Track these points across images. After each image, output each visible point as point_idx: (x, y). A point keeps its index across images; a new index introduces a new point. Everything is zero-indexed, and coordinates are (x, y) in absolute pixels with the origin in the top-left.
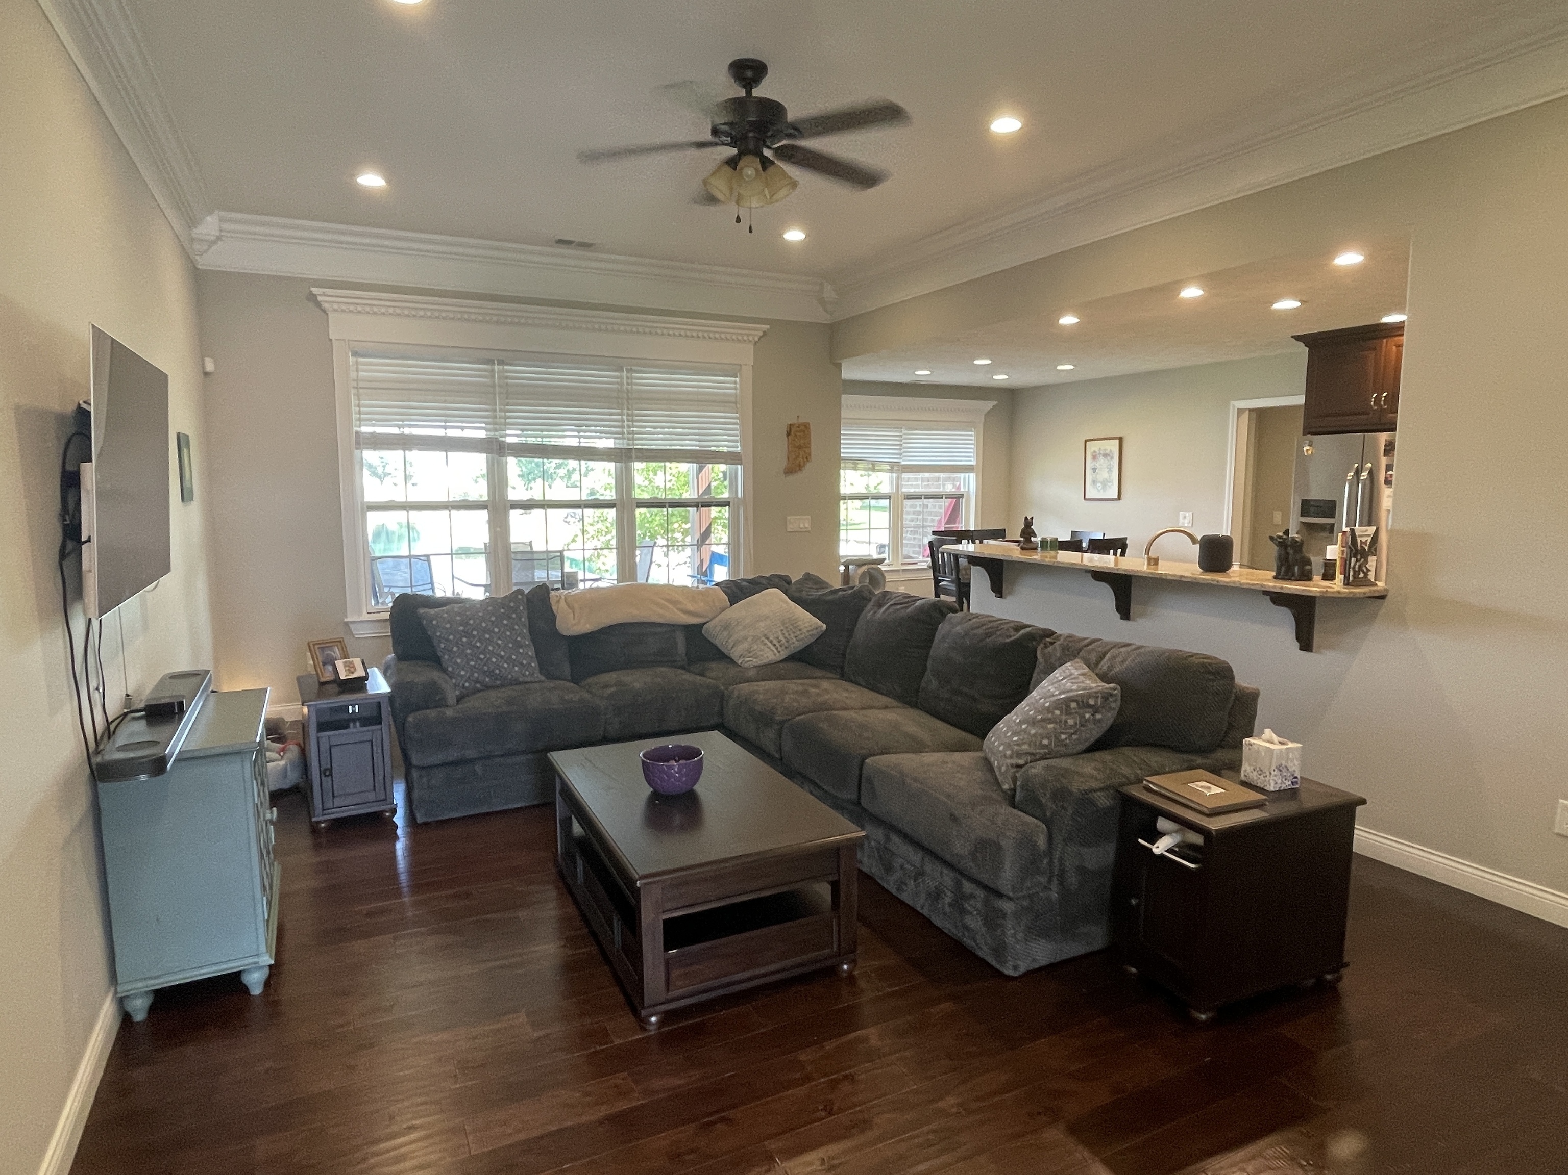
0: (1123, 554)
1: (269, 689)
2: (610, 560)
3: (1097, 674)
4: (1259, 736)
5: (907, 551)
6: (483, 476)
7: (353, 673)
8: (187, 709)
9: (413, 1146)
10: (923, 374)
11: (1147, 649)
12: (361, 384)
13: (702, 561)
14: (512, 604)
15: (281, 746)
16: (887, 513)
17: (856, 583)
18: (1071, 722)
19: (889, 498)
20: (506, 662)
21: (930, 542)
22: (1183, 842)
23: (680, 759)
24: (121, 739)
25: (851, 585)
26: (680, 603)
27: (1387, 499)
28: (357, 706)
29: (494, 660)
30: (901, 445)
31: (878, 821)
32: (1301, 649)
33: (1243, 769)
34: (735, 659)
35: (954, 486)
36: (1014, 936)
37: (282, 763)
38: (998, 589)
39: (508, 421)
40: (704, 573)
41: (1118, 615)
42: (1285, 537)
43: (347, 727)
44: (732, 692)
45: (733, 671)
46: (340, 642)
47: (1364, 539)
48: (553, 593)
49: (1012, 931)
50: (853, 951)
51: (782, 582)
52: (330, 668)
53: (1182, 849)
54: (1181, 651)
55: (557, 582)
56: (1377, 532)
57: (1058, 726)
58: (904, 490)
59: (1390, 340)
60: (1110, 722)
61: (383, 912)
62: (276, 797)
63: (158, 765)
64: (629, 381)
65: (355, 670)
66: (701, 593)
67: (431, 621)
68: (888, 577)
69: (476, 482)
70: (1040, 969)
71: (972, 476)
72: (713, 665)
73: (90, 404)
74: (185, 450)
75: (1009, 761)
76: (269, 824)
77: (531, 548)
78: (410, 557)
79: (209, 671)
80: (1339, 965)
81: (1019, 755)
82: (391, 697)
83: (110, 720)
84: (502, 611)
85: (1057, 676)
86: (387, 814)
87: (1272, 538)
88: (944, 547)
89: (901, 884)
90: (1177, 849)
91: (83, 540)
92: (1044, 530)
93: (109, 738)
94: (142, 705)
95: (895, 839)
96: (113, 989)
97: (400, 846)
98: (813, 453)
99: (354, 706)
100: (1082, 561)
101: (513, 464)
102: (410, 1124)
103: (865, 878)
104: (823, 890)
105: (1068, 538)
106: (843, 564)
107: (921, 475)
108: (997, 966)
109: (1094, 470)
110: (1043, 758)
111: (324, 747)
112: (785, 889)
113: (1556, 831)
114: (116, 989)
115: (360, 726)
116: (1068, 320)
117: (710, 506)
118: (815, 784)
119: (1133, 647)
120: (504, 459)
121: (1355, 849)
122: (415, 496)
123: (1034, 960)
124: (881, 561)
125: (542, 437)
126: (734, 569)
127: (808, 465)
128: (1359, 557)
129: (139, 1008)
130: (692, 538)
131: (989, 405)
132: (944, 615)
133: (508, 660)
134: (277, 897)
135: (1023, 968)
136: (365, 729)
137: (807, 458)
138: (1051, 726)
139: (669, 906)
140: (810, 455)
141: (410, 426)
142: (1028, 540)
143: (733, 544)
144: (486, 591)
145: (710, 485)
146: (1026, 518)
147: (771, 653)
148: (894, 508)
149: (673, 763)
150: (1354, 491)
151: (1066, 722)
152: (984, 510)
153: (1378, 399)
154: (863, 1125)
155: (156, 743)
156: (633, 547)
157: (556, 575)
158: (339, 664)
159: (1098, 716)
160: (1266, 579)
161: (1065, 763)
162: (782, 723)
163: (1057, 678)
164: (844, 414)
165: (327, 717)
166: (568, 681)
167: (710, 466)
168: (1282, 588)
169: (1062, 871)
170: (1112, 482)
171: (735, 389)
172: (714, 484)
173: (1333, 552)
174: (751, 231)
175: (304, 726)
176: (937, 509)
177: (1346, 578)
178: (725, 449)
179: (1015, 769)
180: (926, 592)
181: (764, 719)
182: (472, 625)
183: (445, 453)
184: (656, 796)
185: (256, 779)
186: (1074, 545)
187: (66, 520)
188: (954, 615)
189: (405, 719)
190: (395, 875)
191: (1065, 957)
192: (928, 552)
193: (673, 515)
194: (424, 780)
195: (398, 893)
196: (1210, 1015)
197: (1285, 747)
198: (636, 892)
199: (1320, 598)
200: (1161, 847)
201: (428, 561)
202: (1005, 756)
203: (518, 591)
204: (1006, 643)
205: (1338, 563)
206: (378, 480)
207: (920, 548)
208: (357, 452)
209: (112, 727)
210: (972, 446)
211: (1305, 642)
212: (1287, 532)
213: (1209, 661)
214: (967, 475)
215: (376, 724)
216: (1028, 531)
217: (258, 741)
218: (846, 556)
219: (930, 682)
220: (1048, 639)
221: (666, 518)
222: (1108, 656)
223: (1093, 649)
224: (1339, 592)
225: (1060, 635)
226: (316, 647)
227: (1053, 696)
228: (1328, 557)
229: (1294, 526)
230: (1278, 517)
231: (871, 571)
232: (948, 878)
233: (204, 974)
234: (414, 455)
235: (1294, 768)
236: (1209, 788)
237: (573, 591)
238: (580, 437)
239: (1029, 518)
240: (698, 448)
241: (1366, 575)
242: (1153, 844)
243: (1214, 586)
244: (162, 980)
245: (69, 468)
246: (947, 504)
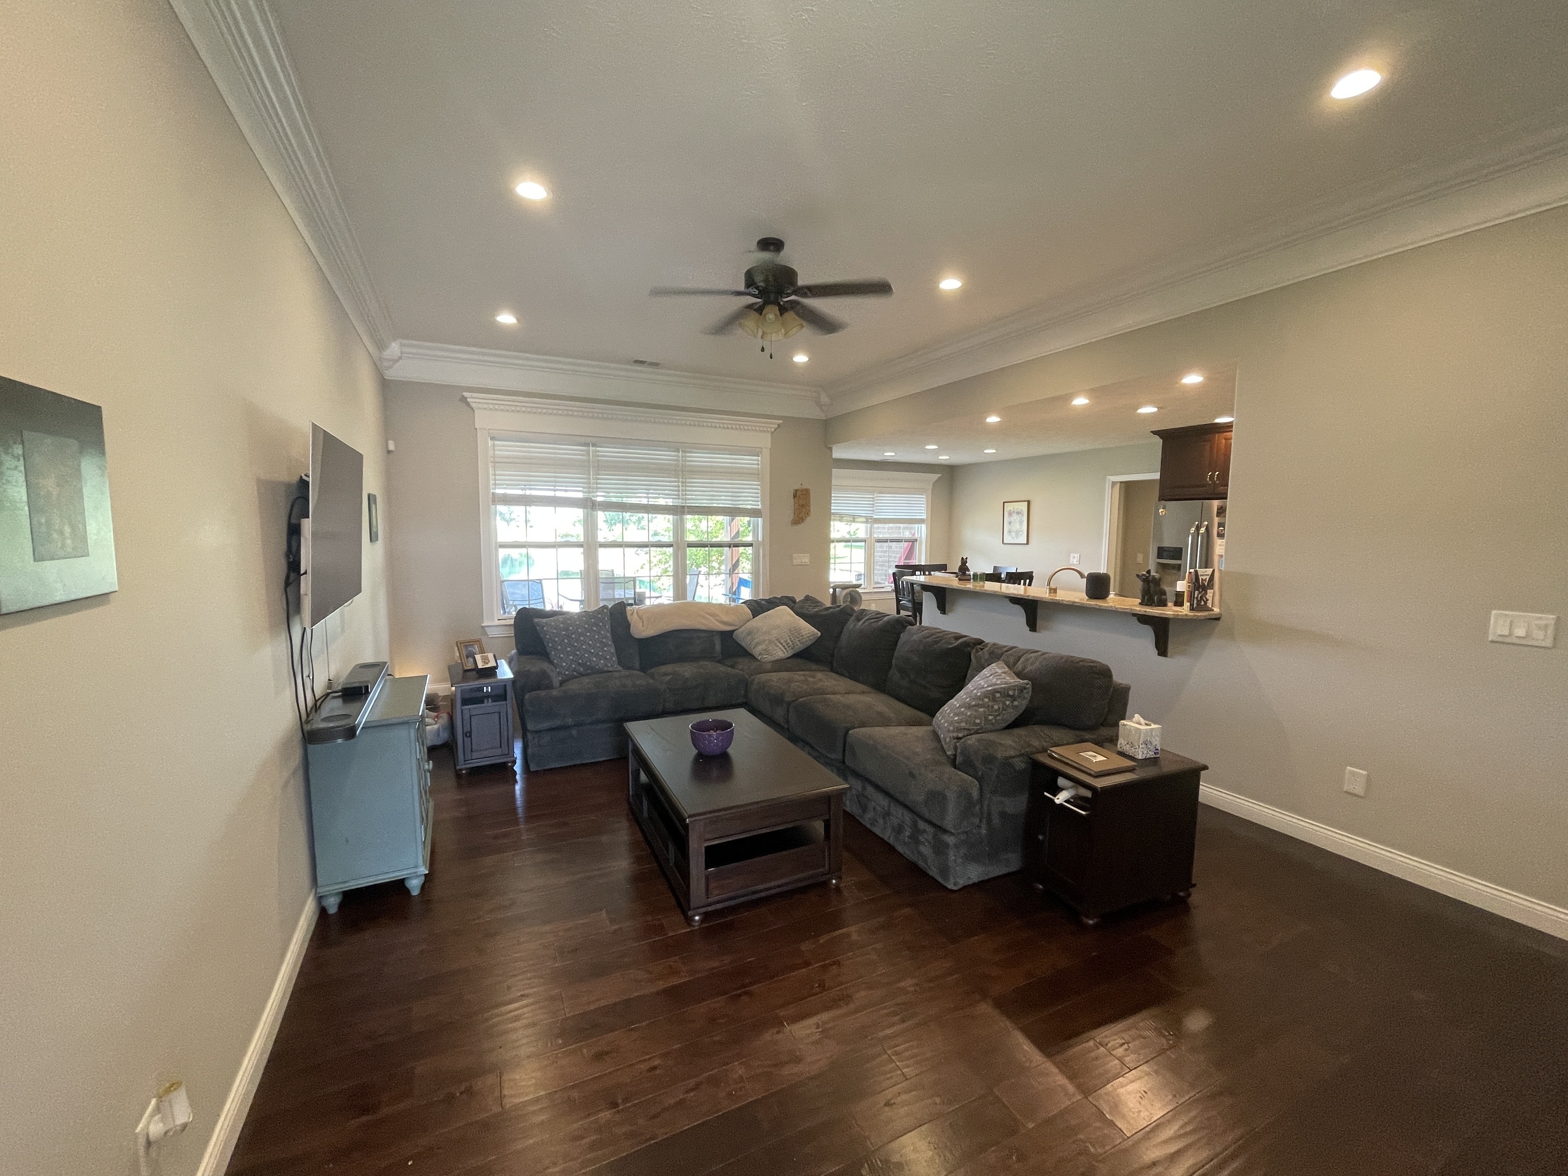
0: (1030, 584)
1: (429, 676)
2: (667, 583)
3: (1014, 672)
4: (1131, 718)
5: (877, 578)
6: (579, 521)
7: (487, 664)
8: (371, 691)
9: (525, 1010)
10: (889, 455)
11: (1050, 655)
12: (497, 460)
13: (732, 584)
14: (600, 616)
15: (436, 714)
16: (864, 550)
17: (841, 602)
18: (996, 707)
19: (865, 541)
20: (595, 657)
21: (894, 574)
22: (1076, 795)
23: (717, 730)
24: (325, 712)
25: (838, 604)
26: (718, 616)
27: (1219, 547)
28: (489, 687)
29: (586, 655)
30: (874, 504)
31: (857, 775)
32: (1159, 655)
33: (1119, 742)
34: (757, 657)
35: (910, 533)
36: (955, 861)
37: (436, 727)
38: (942, 607)
39: (598, 486)
40: (734, 593)
41: (1028, 628)
42: (1147, 575)
43: (482, 702)
44: (753, 680)
45: (754, 665)
46: (479, 641)
47: (1204, 578)
48: (629, 608)
49: (953, 858)
50: (840, 870)
51: (789, 601)
52: (471, 660)
53: (1076, 800)
54: (1074, 657)
55: (630, 598)
56: (1214, 571)
57: (986, 710)
58: (875, 536)
59: (1221, 435)
60: (1024, 708)
61: (505, 835)
62: (433, 751)
63: (350, 733)
64: (684, 459)
65: (489, 661)
66: (732, 609)
67: (543, 628)
68: (864, 597)
69: (574, 525)
70: (974, 885)
71: (924, 526)
72: (740, 660)
73: (309, 477)
74: (374, 506)
75: (951, 735)
76: (427, 773)
77: (613, 575)
78: (528, 581)
79: (387, 663)
80: (1188, 884)
81: (959, 730)
82: (513, 682)
83: (317, 699)
84: (593, 620)
85: (986, 673)
86: (510, 764)
87: (1138, 576)
88: (904, 577)
89: (874, 821)
90: (1072, 800)
91: (302, 572)
92: (975, 567)
93: (316, 711)
94: (340, 688)
95: (870, 789)
96: (314, 891)
97: (518, 787)
98: (811, 510)
99: (487, 688)
100: (1001, 589)
101: (601, 515)
102: (522, 993)
103: (848, 816)
104: (819, 826)
105: (990, 571)
106: (832, 587)
107: (887, 525)
108: (943, 882)
109: (1010, 523)
110: (977, 732)
111: (467, 717)
112: (790, 826)
113: (1345, 789)
114: (316, 890)
115: (492, 702)
116: (993, 419)
117: (738, 546)
118: (813, 748)
119: (1039, 653)
120: (595, 512)
121: (1200, 800)
122: (531, 539)
123: (969, 878)
124: (859, 586)
125: (622, 497)
126: (756, 590)
127: (808, 518)
128: (1201, 590)
129: (332, 904)
130: (726, 567)
131: (936, 476)
132: (905, 627)
133: (596, 655)
134: (431, 825)
135: (962, 882)
136: (493, 704)
137: (808, 514)
138: (981, 710)
139: (709, 836)
140: (809, 511)
141: (530, 489)
142: (964, 574)
143: (755, 572)
144: (581, 604)
145: (738, 531)
146: (962, 558)
147: (782, 652)
148: (868, 547)
149: (712, 732)
150: (1195, 541)
151: (992, 707)
152: (931, 551)
153: (1212, 477)
154: (846, 998)
155: (347, 716)
156: (685, 574)
157: (630, 594)
158: (478, 657)
159: (1016, 703)
160: (1133, 604)
161: (991, 736)
162: (789, 704)
163: (986, 674)
164: (834, 482)
165: (467, 696)
166: (638, 670)
167: (739, 518)
168: (1145, 611)
169: (989, 814)
170: (1022, 531)
171: (758, 464)
172: (742, 529)
173: (1182, 586)
174: (771, 358)
175: (451, 699)
176: (898, 549)
177: (1192, 605)
178: (749, 507)
179: (956, 741)
180: (890, 608)
181: (777, 700)
182: (571, 630)
183: (554, 508)
184: (700, 755)
185: (418, 742)
186: (994, 577)
187: (290, 558)
188: (911, 627)
189: (523, 696)
190: (515, 809)
191: (991, 876)
192: (892, 579)
193: (712, 550)
194: (536, 740)
195: (516, 822)
196: (1096, 920)
197: (1150, 727)
198: (686, 827)
199: (1173, 619)
200: (1060, 799)
201: (541, 583)
202: (949, 731)
203: (605, 607)
204: (949, 648)
205: (1185, 593)
206: (506, 523)
207: (886, 576)
208: (493, 507)
209: (318, 704)
210: (924, 506)
211: (1162, 649)
212: (1149, 572)
213: (1095, 664)
214: (920, 525)
215: (504, 700)
216: (964, 568)
217: (420, 714)
218: (835, 582)
219: (894, 675)
220: (979, 646)
221: (707, 553)
222: (1022, 659)
223: (1011, 655)
224: (1186, 615)
225: (988, 643)
226: (462, 645)
227: (983, 688)
228: (1178, 590)
229: (1152, 564)
230: (1140, 558)
231: (853, 593)
232: (908, 817)
233: (379, 880)
234: (534, 510)
235: (1155, 743)
236: (1095, 756)
237: (642, 607)
238: (648, 498)
239: (964, 558)
240: (731, 506)
241: (1206, 603)
242: (1055, 796)
243: (1098, 609)
244: (348, 885)
245: (293, 521)
246: (905, 546)
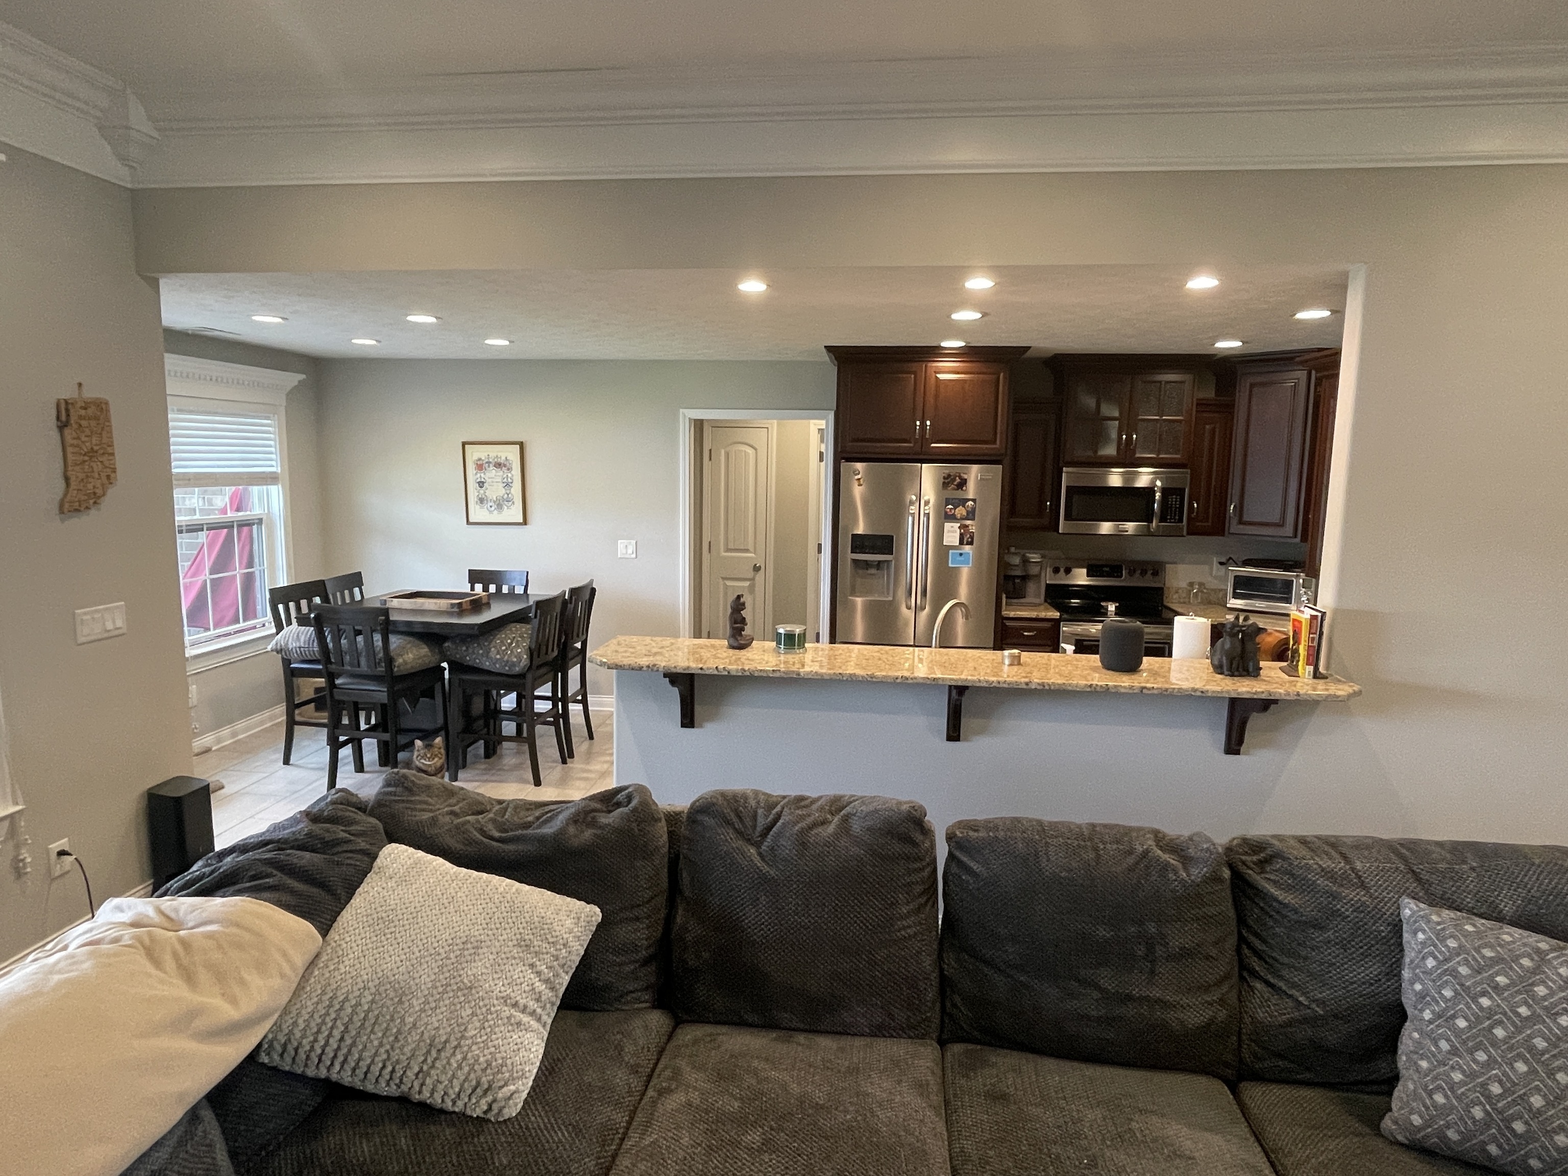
38: (687, 715)
71: (278, 490)
98: (119, 466)
109: (481, 484)
127: (111, 492)
137: (108, 477)
140: (113, 470)
153: (921, 428)
170: (511, 500)
210: (275, 443)
214: (271, 488)
